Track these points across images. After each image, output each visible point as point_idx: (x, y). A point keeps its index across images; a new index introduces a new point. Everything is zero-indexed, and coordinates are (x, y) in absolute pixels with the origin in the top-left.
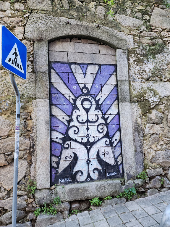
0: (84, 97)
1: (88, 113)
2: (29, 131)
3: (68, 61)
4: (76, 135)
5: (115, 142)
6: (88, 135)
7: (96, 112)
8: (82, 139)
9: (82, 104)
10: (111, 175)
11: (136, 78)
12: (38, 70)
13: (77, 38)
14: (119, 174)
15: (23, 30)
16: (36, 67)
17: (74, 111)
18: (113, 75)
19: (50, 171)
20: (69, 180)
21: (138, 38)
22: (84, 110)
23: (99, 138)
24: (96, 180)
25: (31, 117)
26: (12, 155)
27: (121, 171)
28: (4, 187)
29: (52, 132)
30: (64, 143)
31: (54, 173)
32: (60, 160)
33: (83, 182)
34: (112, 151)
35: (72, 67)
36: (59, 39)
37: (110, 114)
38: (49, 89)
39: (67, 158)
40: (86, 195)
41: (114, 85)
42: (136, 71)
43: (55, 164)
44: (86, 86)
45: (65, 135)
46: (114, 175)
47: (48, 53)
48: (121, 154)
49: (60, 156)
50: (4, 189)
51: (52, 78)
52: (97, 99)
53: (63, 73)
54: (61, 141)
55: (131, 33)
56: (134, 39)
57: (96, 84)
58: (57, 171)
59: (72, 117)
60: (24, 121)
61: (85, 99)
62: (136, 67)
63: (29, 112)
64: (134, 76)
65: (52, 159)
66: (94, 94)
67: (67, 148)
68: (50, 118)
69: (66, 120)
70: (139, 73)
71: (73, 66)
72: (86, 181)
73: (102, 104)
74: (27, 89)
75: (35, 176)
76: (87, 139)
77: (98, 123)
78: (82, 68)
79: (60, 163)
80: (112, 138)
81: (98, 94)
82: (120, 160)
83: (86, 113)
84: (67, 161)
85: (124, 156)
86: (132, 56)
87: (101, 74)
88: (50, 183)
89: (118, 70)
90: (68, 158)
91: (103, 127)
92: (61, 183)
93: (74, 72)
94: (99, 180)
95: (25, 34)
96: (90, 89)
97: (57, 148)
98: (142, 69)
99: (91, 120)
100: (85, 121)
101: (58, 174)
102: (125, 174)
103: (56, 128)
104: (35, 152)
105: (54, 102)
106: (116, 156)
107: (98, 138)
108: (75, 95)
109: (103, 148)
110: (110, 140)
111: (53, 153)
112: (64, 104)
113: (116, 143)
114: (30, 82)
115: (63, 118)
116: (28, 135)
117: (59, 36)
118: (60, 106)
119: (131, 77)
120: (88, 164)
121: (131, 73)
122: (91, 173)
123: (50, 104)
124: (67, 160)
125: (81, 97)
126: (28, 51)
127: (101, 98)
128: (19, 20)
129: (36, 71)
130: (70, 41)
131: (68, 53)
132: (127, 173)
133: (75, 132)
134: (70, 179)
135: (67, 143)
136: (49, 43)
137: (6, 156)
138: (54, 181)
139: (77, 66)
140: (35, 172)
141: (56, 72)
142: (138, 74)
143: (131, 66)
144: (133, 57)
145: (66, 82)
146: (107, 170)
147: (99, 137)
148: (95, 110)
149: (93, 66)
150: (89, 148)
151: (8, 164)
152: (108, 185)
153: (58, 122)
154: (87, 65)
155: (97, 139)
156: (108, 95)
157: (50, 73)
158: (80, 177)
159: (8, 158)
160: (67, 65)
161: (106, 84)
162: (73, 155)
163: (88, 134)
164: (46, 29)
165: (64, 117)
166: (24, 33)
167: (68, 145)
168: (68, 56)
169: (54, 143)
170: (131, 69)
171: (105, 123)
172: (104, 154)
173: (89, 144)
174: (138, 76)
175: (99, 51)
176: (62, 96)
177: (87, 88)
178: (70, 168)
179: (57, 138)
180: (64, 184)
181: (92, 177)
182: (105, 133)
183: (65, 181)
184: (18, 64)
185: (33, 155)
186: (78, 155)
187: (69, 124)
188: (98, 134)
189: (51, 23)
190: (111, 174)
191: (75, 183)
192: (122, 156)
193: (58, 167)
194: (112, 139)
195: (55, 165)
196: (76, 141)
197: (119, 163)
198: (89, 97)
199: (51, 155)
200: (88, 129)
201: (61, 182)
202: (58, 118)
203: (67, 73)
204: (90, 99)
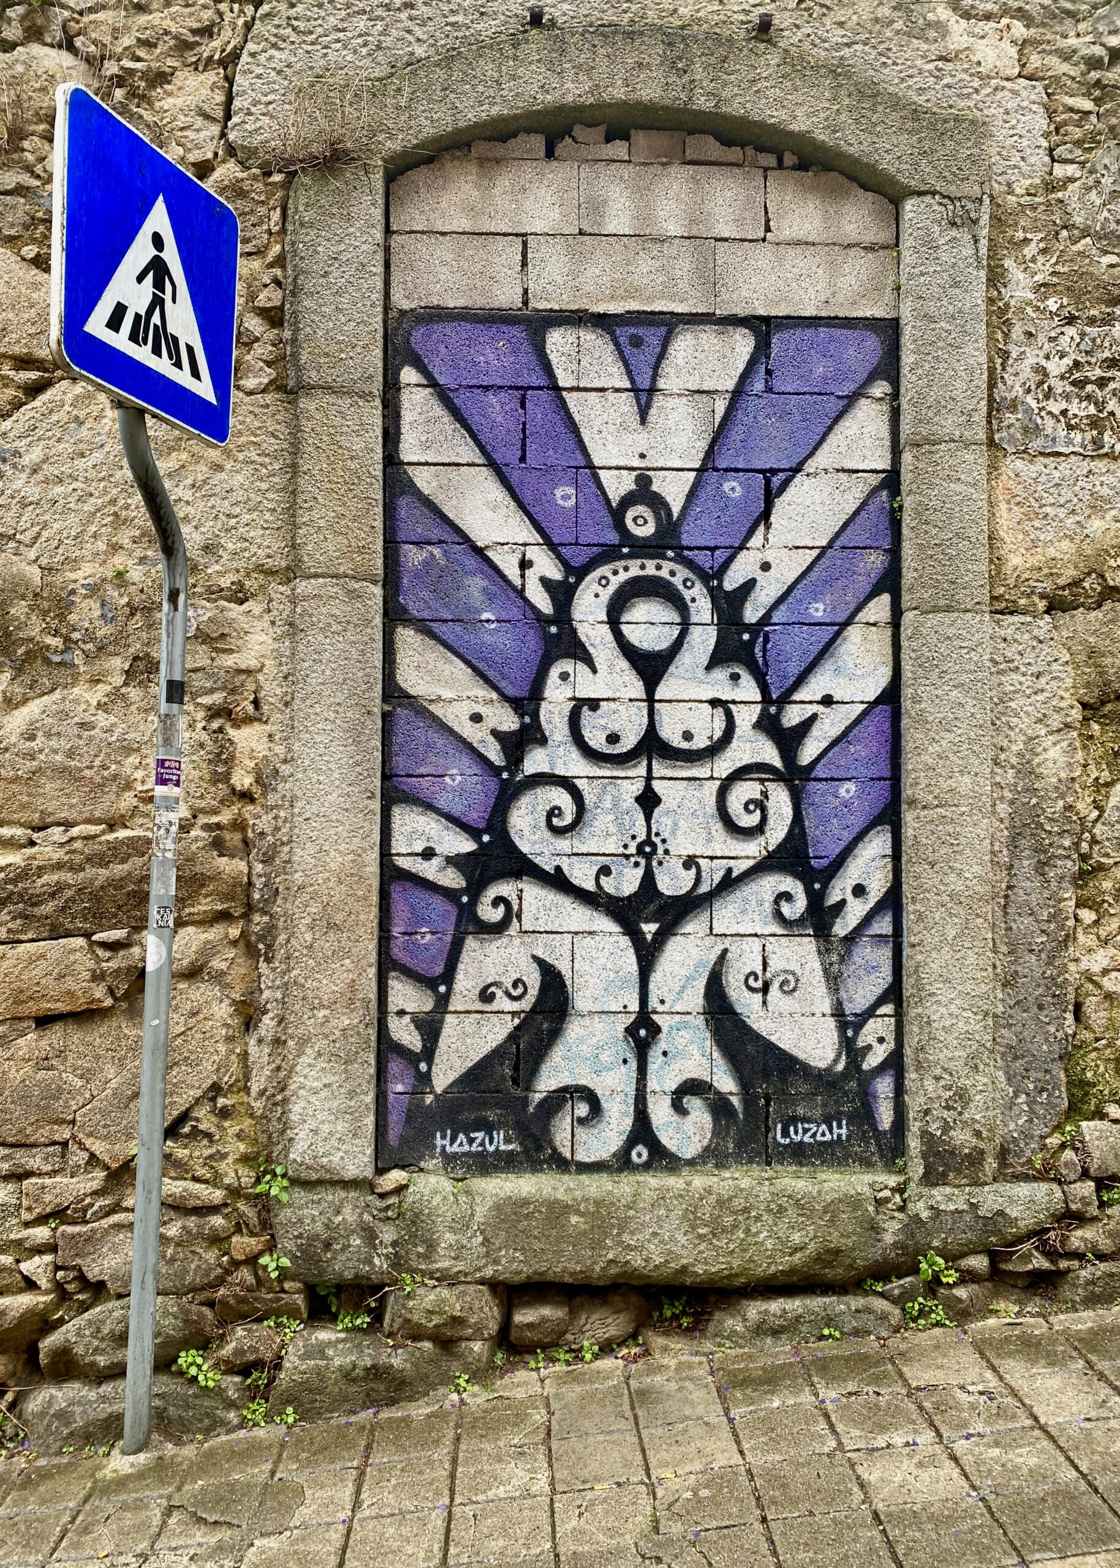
0: (634, 571)
1: (657, 683)
2: (246, 797)
3: (525, 303)
4: (564, 844)
5: (848, 908)
6: (648, 849)
7: (719, 685)
8: (605, 871)
9: (614, 620)
10: (807, 1139)
11: (1049, 422)
12: (312, 376)
13: (602, 129)
14: (864, 1138)
15: (220, 97)
16: (295, 356)
17: (554, 672)
18: (863, 402)
19: (372, 1070)
20: (500, 1142)
21: (1087, 105)
22: (624, 664)
23: (730, 870)
24: (691, 1163)
25: (256, 703)
26: (136, 950)
27: (885, 1117)
28: (88, 1142)
29: (396, 811)
30: (476, 888)
31: (400, 1088)
32: (443, 1003)
33: (597, 1167)
34: (825, 971)
35: (549, 347)
36: (469, 145)
37: (827, 701)
38: (379, 510)
39: (493, 995)
40: (610, 1256)
41: (874, 480)
42: (1055, 367)
43: (412, 1027)
44: (655, 488)
45: (486, 838)
46: (828, 1137)
47: (387, 249)
48: (894, 994)
49: (448, 976)
50: (85, 1155)
51: (405, 428)
52: (732, 581)
53: (486, 388)
54: (452, 879)
55: (1029, 69)
56: (1051, 114)
57: (726, 470)
58: (426, 1079)
59: (535, 716)
60: (215, 725)
61: (636, 580)
62: (1052, 339)
63: (248, 672)
64: (1034, 404)
65: (390, 992)
66: (713, 549)
67: (498, 929)
68: (385, 716)
69: (495, 733)
70: (1080, 384)
71: (557, 341)
72: (622, 1163)
73: (765, 619)
74: (237, 510)
75: (279, 1097)
76: (640, 872)
77: (724, 766)
78: (628, 350)
79: (441, 1022)
80: (832, 876)
81: (742, 547)
82: (881, 1040)
83: (637, 689)
84: (494, 1018)
85: (913, 1012)
86: (1029, 251)
87: (769, 390)
88: (370, 1151)
89: (907, 358)
90: (499, 993)
91: (765, 795)
92: (449, 1159)
93: (564, 380)
94: (717, 1166)
95: (235, 119)
96: (685, 509)
97: (425, 922)
98: (1107, 354)
99: (678, 742)
100: (629, 742)
101: (429, 1099)
102: (914, 1144)
103: (425, 782)
104: (282, 938)
105: (413, 602)
106: (849, 1008)
107: (722, 873)
108: (563, 550)
109: (756, 944)
110: (809, 892)
111: (397, 952)
112: (485, 616)
113: (856, 911)
114: (260, 459)
115: (476, 718)
116: (239, 825)
117: (461, 124)
118: (458, 628)
119: (1010, 418)
120: (642, 1049)
121: (1013, 386)
122: (660, 1113)
123: (386, 614)
124: (495, 1006)
125: (611, 566)
126: (246, 241)
127: (759, 575)
128: (196, 25)
129: (299, 380)
130: (550, 154)
131: (525, 244)
132: (925, 1134)
133: (555, 821)
134: (507, 1141)
135: (492, 892)
136: (390, 179)
137: (100, 952)
138: (402, 1139)
139: (589, 337)
140: (278, 1068)
141: (433, 383)
142: (1069, 388)
143: (1017, 332)
144: (1034, 260)
145: (508, 455)
146: (779, 1101)
147: (732, 863)
148: (709, 668)
149: (708, 338)
150: (649, 937)
151: (108, 1002)
152: (773, 1206)
153: (440, 743)
154: (663, 330)
155: (713, 874)
156: (815, 553)
157: (391, 392)
158: (579, 1130)
159: (113, 965)
160: (517, 332)
161: (810, 466)
162: (534, 980)
163: (648, 841)
164: (377, 73)
165: (479, 708)
166: (228, 116)
167: (502, 909)
168: (524, 264)
169: (408, 885)
170: (1014, 355)
171: (778, 763)
172: (765, 989)
173: (652, 908)
174: (1064, 405)
175: (768, 221)
176: (471, 562)
177: (657, 503)
178: (516, 1068)
179: (428, 854)
180: (469, 1168)
181: (664, 1140)
182: (777, 832)
183: (475, 1148)
184: (175, 340)
185: (268, 960)
186: (568, 982)
187: (515, 758)
188: (723, 844)
189: (409, 32)
190: (805, 1131)
191: (542, 1170)
192: (899, 1016)
193: (429, 1053)
194: (825, 886)
195: (406, 1034)
196: (558, 881)
197: (872, 1061)
198: (667, 566)
199: (386, 965)
200: (648, 801)
201: (448, 1149)
202: (435, 718)
203: (517, 388)
204: (677, 581)
